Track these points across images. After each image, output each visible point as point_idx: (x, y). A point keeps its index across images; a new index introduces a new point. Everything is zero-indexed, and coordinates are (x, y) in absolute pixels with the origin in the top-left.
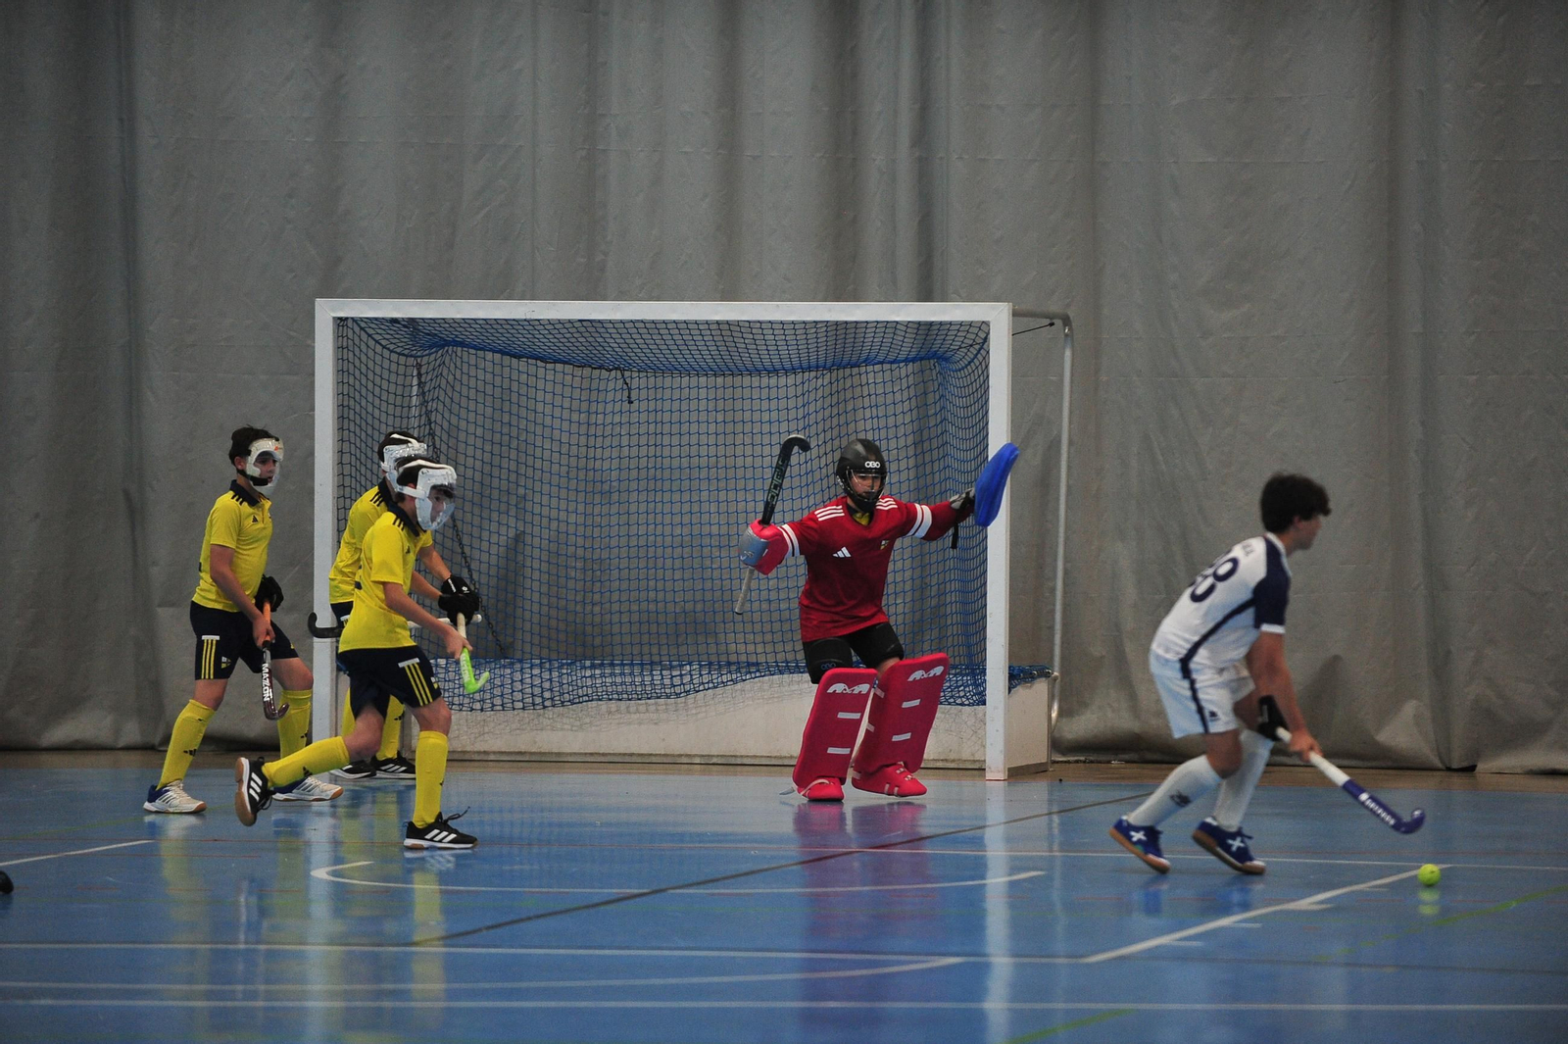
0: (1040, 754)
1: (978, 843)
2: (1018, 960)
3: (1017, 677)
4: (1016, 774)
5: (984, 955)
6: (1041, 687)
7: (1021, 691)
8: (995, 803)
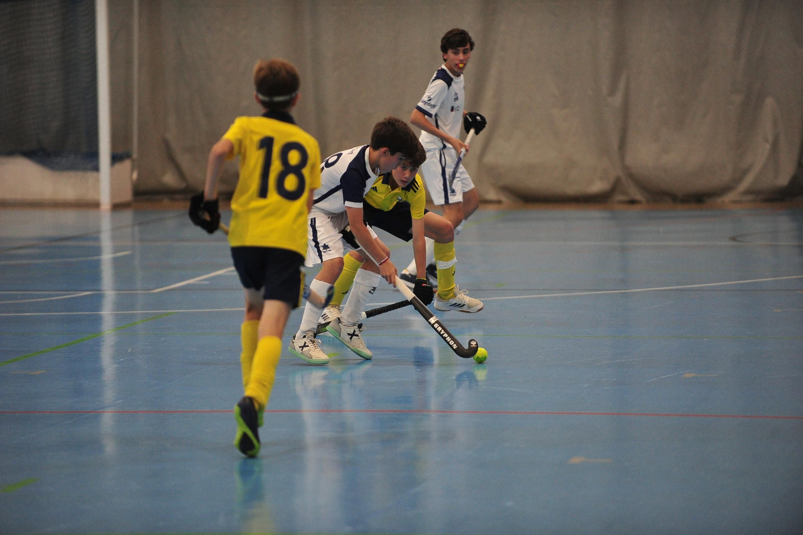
0: (127, 196)
1: (97, 239)
2: (117, 292)
3: (116, 158)
4: (117, 207)
5: (99, 290)
6: (127, 164)
7: (118, 166)
8: (105, 221)
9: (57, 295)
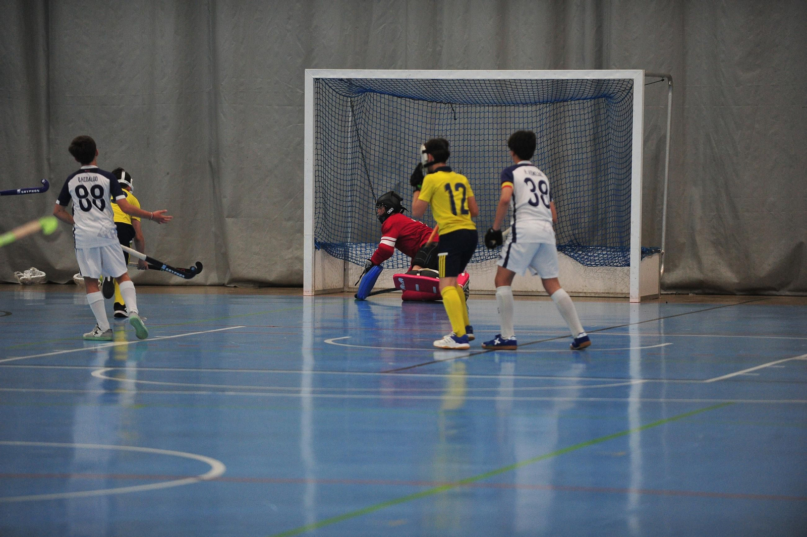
0: (655, 290)
3: (646, 252)
4: (644, 299)
6: (656, 258)
7: (647, 259)
8: (634, 313)
9: (611, 383)
